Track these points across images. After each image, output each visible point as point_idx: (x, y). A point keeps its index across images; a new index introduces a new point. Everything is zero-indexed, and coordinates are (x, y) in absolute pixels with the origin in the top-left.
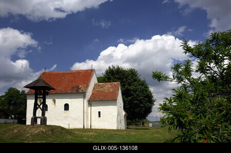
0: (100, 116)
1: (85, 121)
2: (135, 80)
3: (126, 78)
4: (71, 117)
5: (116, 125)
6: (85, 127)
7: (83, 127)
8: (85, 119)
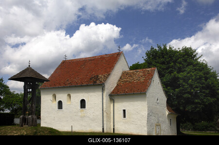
0: (125, 116)
1: (105, 122)
2: (190, 64)
3: (175, 62)
4: (89, 117)
5: (146, 129)
6: (105, 131)
7: (101, 131)
8: (105, 119)
